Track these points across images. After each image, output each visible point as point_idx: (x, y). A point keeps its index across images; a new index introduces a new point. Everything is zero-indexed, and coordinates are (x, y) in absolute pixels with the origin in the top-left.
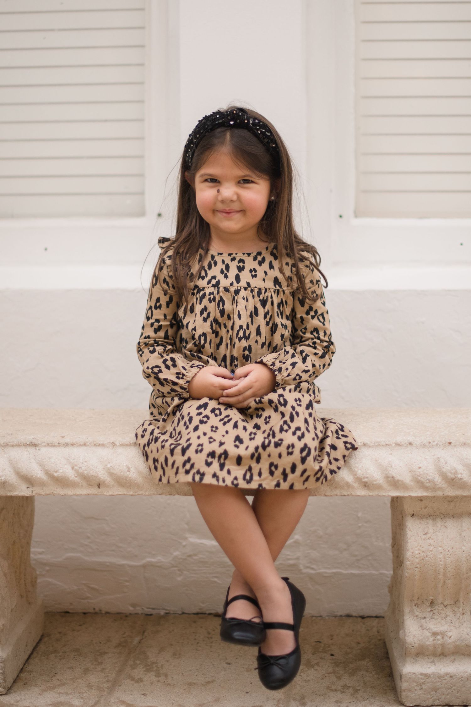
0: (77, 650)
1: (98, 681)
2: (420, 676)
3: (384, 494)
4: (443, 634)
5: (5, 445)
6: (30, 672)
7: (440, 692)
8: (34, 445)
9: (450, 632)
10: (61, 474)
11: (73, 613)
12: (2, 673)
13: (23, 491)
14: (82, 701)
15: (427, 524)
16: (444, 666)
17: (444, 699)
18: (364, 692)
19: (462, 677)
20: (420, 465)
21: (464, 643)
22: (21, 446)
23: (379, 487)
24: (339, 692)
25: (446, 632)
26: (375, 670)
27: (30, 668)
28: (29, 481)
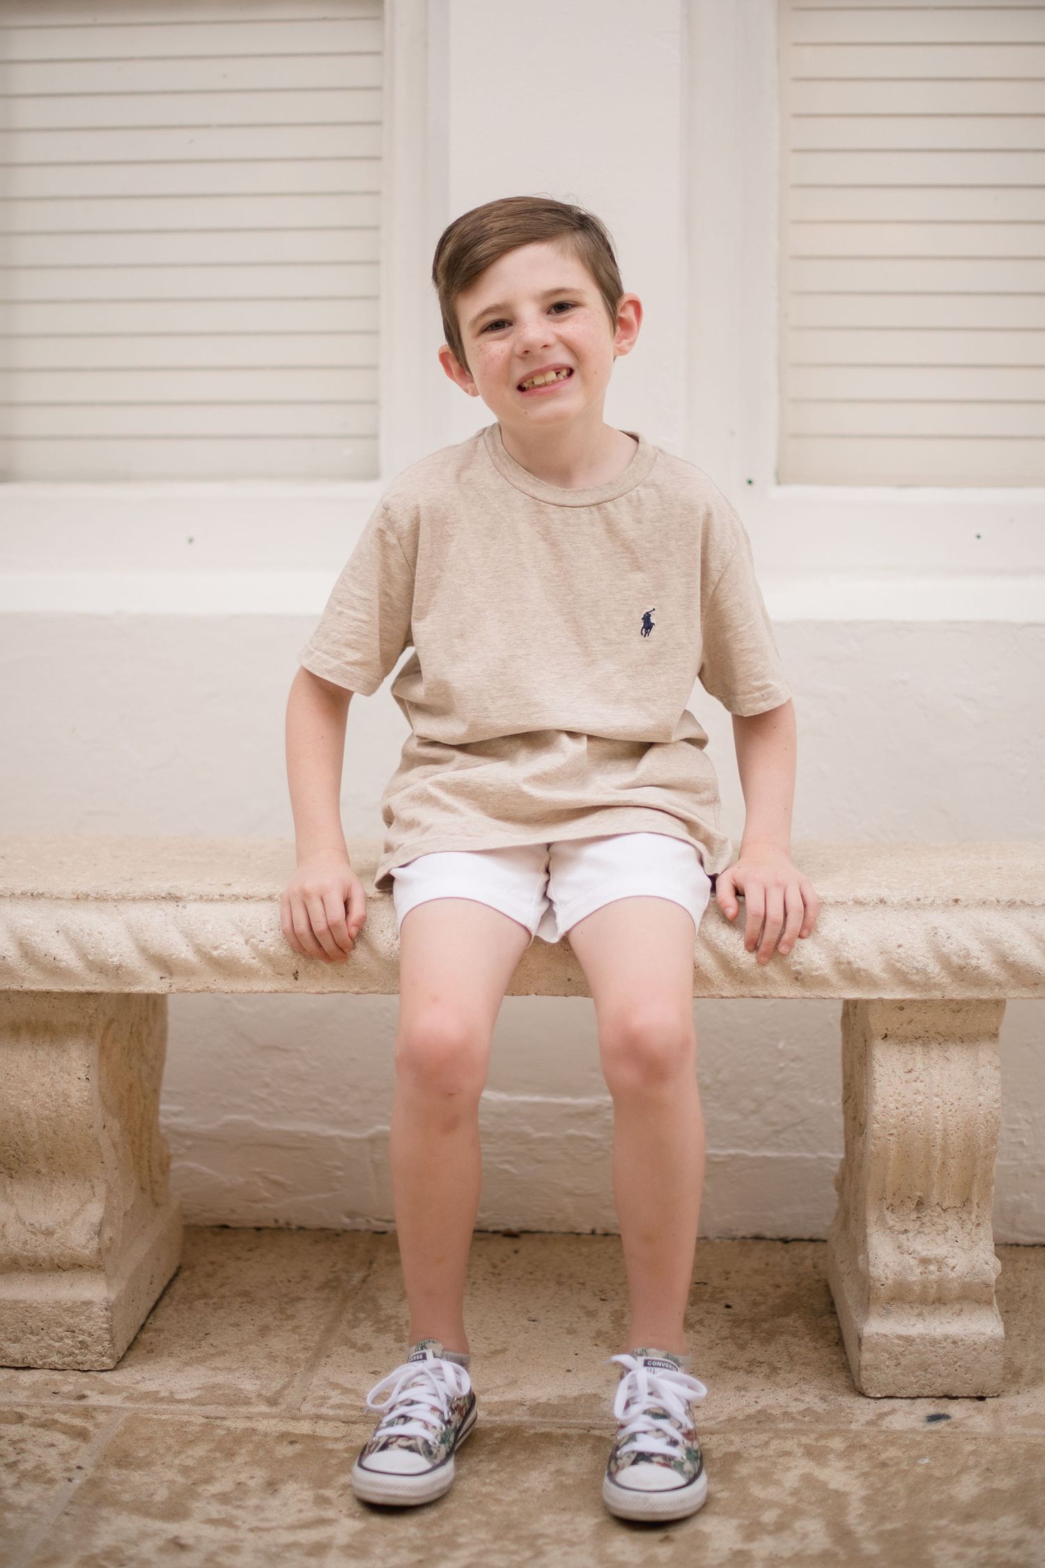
0: (246, 1294)
1: (288, 1349)
2: (896, 1341)
3: (833, 995)
4: (940, 1262)
5: (120, 897)
6: (158, 1331)
7: (934, 1372)
8: (174, 898)
9: (953, 1257)
10: (225, 953)
11: (235, 1229)
12: (108, 1330)
13: (152, 983)
14: (258, 1382)
15: (912, 1054)
16: (941, 1323)
17: (941, 1384)
18: (789, 1373)
19: (975, 1344)
20: (901, 942)
21: (979, 1278)
22: (150, 899)
23: (823, 982)
24: (742, 1372)
25: (946, 1257)
26: (810, 1334)
27: (157, 1324)
28: (165, 965)
